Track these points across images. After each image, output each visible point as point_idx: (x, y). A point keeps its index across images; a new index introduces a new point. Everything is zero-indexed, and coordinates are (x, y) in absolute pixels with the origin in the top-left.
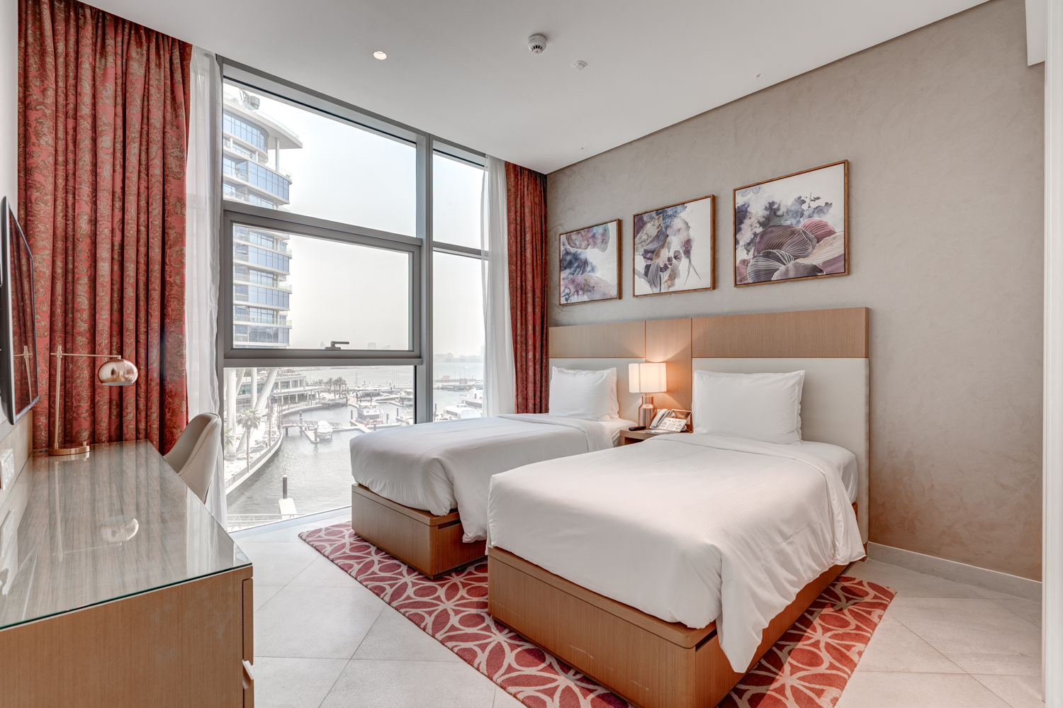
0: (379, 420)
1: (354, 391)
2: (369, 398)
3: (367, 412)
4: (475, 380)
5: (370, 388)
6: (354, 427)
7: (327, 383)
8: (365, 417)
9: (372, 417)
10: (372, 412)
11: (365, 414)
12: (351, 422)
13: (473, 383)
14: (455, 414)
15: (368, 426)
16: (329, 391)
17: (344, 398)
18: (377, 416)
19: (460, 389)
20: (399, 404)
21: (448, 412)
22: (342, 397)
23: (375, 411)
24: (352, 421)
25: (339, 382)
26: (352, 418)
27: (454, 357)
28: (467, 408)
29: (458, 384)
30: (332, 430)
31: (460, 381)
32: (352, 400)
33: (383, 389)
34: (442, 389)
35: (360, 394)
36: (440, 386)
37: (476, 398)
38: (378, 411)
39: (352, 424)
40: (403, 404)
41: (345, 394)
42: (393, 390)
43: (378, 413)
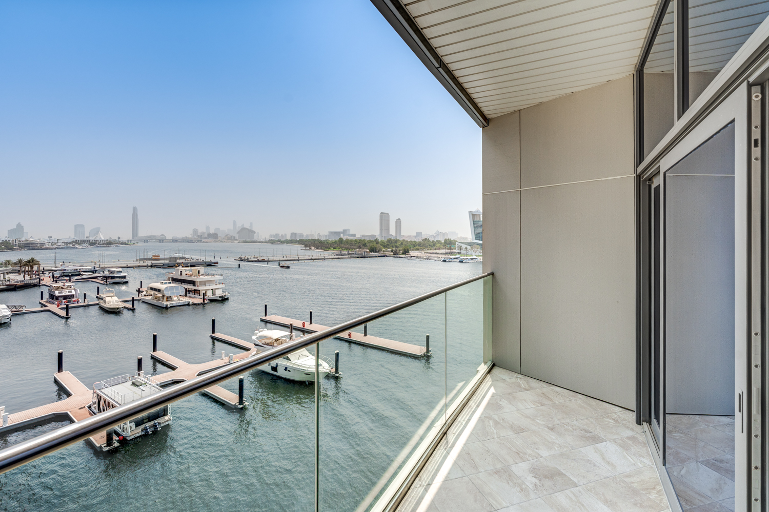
0: (73, 299)
1: (50, 271)
2: (68, 278)
3: (59, 293)
4: (185, 258)
5: (70, 268)
6: (44, 308)
7: (15, 264)
8: (57, 298)
9: (65, 297)
10: (65, 293)
11: (57, 293)
12: (40, 303)
13: (183, 261)
14: (159, 291)
15: (60, 307)
16: (19, 272)
17: (36, 279)
18: (72, 296)
19: (170, 266)
20: (102, 282)
21: (152, 289)
22: (34, 277)
23: (69, 292)
24: (42, 302)
25: (31, 262)
26: (42, 299)
27: (167, 238)
28: (172, 285)
29: (167, 262)
30: (11, 314)
31: (169, 259)
32: (47, 279)
33: (85, 268)
34: (152, 266)
35: (57, 274)
36: (149, 264)
37: (181, 274)
38: (73, 291)
39: (43, 305)
40: (106, 282)
41: (39, 275)
42: (96, 269)
43: (73, 292)
